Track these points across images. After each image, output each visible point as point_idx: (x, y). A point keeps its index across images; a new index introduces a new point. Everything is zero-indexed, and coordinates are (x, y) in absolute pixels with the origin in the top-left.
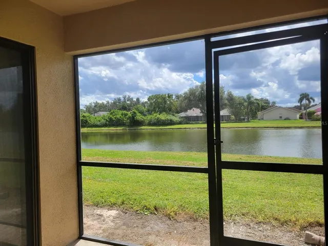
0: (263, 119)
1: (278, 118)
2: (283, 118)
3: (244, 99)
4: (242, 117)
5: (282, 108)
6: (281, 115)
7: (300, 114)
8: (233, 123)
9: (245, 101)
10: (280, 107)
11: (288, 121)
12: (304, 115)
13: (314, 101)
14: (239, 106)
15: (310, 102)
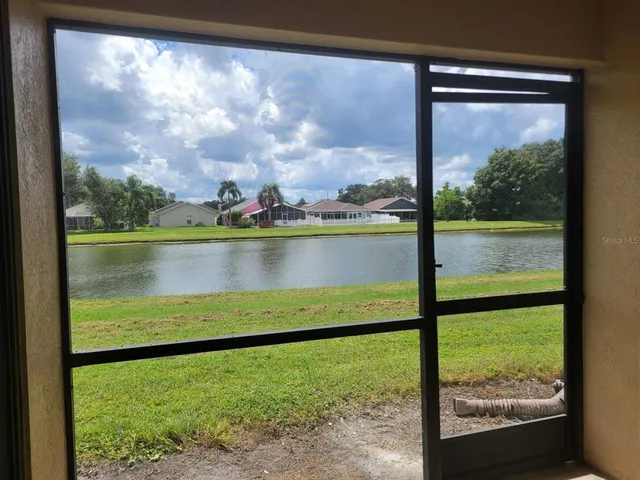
0: (157, 225)
1: (185, 223)
2: (193, 224)
3: (122, 185)
4: (119, 222)
5: (192, 205)
6: (189, 219)
7: (218, 216)
8: (99, 232)
9: (126, 190)
10: (188, 204)
11: (201, 229)
12: (224, 218)
13: (240, 194)
14: (112, 199)
15: (235, 196)
